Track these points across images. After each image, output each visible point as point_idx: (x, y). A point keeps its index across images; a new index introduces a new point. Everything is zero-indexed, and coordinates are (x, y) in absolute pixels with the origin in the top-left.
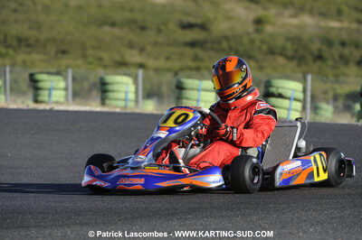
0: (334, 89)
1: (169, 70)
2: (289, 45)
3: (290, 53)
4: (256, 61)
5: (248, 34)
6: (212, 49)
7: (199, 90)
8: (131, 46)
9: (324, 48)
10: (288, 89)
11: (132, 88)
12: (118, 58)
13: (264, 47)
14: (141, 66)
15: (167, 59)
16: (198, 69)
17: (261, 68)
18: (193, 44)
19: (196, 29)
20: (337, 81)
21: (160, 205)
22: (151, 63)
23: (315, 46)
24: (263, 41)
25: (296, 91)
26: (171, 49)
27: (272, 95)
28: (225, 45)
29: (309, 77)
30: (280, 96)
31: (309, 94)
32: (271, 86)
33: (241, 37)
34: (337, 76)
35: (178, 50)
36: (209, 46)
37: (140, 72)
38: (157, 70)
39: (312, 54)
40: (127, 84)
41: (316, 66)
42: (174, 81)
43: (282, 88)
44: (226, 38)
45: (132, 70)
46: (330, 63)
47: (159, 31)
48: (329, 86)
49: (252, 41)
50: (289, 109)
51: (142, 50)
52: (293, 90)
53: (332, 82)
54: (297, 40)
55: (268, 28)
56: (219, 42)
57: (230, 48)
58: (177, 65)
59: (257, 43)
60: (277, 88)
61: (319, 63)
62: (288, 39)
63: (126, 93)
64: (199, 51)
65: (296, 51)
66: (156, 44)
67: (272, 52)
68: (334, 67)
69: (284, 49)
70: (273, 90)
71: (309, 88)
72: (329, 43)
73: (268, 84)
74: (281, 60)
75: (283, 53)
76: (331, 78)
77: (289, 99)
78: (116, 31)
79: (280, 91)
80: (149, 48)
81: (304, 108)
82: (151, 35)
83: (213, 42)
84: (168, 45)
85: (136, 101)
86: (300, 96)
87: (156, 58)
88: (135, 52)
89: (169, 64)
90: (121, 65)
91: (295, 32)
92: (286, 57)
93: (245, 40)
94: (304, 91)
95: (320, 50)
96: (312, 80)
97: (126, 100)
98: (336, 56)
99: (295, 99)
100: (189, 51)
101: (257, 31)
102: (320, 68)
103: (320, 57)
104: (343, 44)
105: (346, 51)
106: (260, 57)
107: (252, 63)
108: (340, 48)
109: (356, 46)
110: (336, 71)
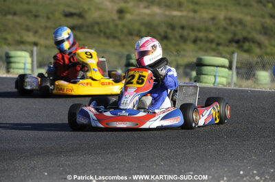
0: (176, 61)
2: (143, 29)
4: (120, 40)
5: (113, 20)
6: (87, 32)
8: (28, 29)
9: (169, 31)
11: (29, 60)
12: (18, 38)
13: (125, 30)
14: (36, 44)
17: (123, 45)
19: (75, 17)
20: (178, 55)
21: (50, 146)
22: (42, 41)
23: (162, 30)
24: (124, 26)
28: (96, 28)
32: (131, 59)
33: (108, 22)
34: (178, 51)
36: (85, 29)
37: (35, 49)
38: (46, 47)
39: (160, 35)
40: (25, 57)
44: (98, 23)
45: (29, 47)
46: (174, 41)
47: (48, 18)
48: (172, 58)
49: (116, 26)
51: (36, 32)
53: (176, 56)
54: (149, 25)
55: (128, 17)
56: (93, 27)
57: (100, 31)
59: (120, 27)
61: (165, 42)
62: (142, 24)
63: (25, 64)
64: (78, 34)
65: (148, 33)
66: (46, 28)
67: (130, 34)
68: (176, 45)
69: (139, 31)
72: (173, 27)
73: (129, 57)
75: (138, 34)
76: (175, 53)
78: (17, 19)
80: (41, 31)
82: (42, 22)
83: (88, 27)
85: (32, 70)
87: (46, 38)
88: (31, 34)
90: (20, 44)
91: (147, 19)
93: (111, 25)
95: (166, 32)
97: (24, 69)
98: (177, 36)
101: (120, 18)
102: (166, 45)
103: (166, 37)
104: (183, 28)
105: (185, 33)
106: (122, 37)
107: (117, 42)
108: (181, 31)
109: (193, 30)
110: (177, 48)
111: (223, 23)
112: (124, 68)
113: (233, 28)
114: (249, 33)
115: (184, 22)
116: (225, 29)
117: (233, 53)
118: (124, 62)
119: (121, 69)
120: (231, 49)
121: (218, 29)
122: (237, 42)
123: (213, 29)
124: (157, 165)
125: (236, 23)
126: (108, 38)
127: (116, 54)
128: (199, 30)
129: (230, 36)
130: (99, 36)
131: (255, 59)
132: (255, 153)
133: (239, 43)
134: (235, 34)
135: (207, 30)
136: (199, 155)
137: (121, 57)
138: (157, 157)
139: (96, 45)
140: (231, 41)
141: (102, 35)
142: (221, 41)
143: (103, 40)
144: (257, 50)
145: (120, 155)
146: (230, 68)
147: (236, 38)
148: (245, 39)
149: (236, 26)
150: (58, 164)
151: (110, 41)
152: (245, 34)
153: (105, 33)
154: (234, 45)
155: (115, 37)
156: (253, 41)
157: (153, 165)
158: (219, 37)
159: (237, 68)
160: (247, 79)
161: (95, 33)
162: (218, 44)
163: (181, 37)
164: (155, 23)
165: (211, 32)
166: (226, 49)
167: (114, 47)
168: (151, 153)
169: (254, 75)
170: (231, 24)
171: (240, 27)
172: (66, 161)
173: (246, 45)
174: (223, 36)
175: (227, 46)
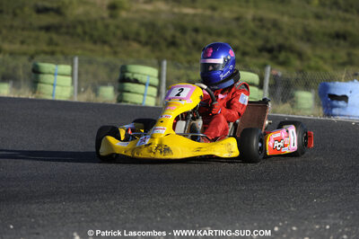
0: (188, 76)
1: (24, 54)
2: (143, 31)
3: (143, 38)
4: (111, 46)
5: (102, 19)
6: (67, 33)
7: (55, 74)
9: (178, 34)
10: (145, 75)
13: (119, 33)
15: (22, 42)
16: (53, 53)
17: (115, 53)
18: (48, 29)
19: (52, 14)
20: (190, 68)
22: (6, 46)
23: (169, 33)
24: (118, 27)
25: (152, 76)
26: (26, 33)
27: (129, 80)
28: (79, 30)
29: (165, 63)
30: (136, 81)
31: (164, 79)
32: (127, 72)
33: (95, 21)
34: (189, 62)
35: (33, 34)
36: (64, 30)
38: (12, 54)
39: (165, 40)
41: (169, 52)
42: (31, 65)
43: (138, 73)
44: (81, 23)
46: (184, 49)
47: (15, 14)
48: (182, 72)
49: (107, 26)
50: (144, 95)
52: (149, 76)
53: (186, 68)
54: (151, 26)
55: (123, 14)
56: (75, 27)
57: (85, 33)
58: (32, 49)
59: (112, 28)
60: (133, 73)
61: (172, 49)
62: (143, 24)
64: (55, 36)
65: (150, 37)
66: (11, 27)
67: (126, 37)
68: (188, 54)
69: (138, 34)
70: (128, 75)
71: (164, 73)
72: (183, 30)
73: (124, 70)
74: (135, 46)
75: (137, 39)
76: (187, 65)
77: (144, 84)
79: (136, 76)
80: (4, 32)
81: (159, 93)
82: (7, 19)
83: (68, 27)
84: (23, 29)
86: (156, 82)
87: (11, 42)
89: (24, 48)
91: (149, 18)
92: (140, 42)
93: (100, 24)
94: (160, 77)
95: (174, 37)
96: (167, 66)
98: (189, 42)
99: (151, 85)
100: (44, 35)
101: (112, 16)
102: (174, 54)
103: (173, 43)
104: (196, 30)
105: (200, 38)
106: (114, 42)
107: (107, 48)
108: (194, 35)
109: (210, 33)
110: (189, 58)
111: (252, 25)
112: (117, 85)
113: (264, 32)
114: (286, 39)
115: (198, 23)
116: (254, 34)
117: (264, 66)
118: (117, 75)
119: (113, 85)
120: (262, 61)
121: (244, 33)
122: (270, 51)
123: (237, 33)
124: (162, 217)
125: (269, 26)
126: (95, 42)
127: (106, 65)
128: (219, 34)
129: (260, 43)
130: (83, 40)
131: (295, 75)
132: (295, 203)
133: (273, 52)
134: (267, 41)
135: (229, 34)
136: (218, 205)
137: (112, 70)
138: (162, 206)
139: (79, 52)
140: (262, 50)
141: (87, 38)
142: (248, 49)
143: (89, 45)
144: (297, 63)
145: (112, 203)
146: (261, 86)
147: (269, 46)
148: (281, 48)
149: (269, 30)
150: (27, 213)
151: (98, 47)
152: (280, 40)
153: (91, 37)
154: (266, 54)
155: (104, 42)
156: (291, 50)
157: (156, 217)
158: (245, 44)
159: (270, 86)
160: (284, 101)
161: (79, 35)
162: (244, 54)
163: (195, 43)
164: (160, 23)
165: (235, 37)
166: (255, 61)
167: (103, 56)
168: (153, 200)
169: (292, 97)
170: (262, 27)
171: (273, 32)
172: (39, 209)
173: (282, 56)
174: (251, 43)
175: (256, 56)
